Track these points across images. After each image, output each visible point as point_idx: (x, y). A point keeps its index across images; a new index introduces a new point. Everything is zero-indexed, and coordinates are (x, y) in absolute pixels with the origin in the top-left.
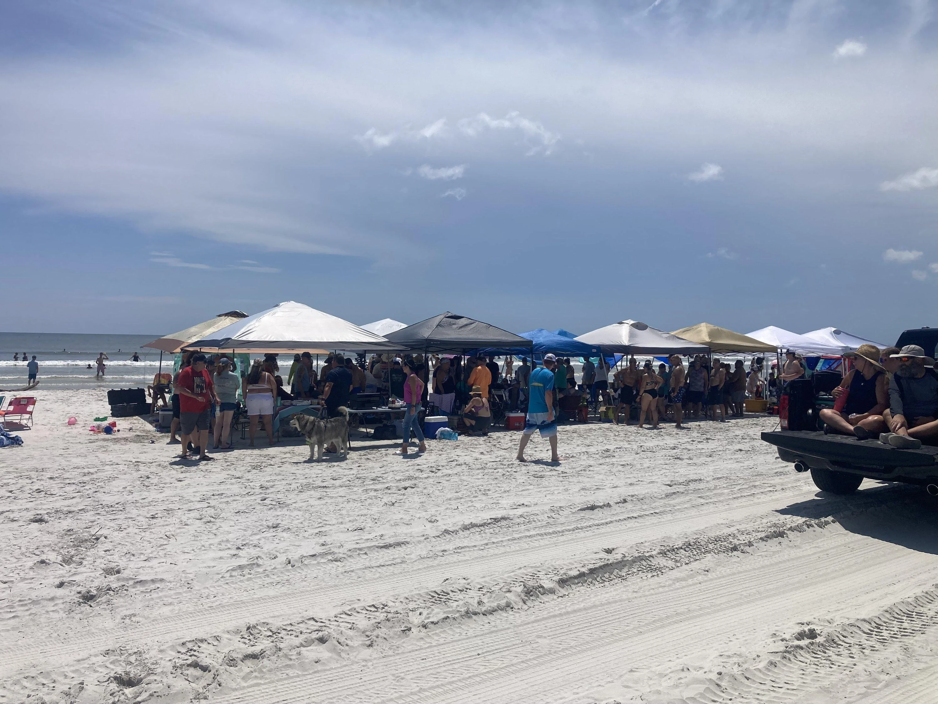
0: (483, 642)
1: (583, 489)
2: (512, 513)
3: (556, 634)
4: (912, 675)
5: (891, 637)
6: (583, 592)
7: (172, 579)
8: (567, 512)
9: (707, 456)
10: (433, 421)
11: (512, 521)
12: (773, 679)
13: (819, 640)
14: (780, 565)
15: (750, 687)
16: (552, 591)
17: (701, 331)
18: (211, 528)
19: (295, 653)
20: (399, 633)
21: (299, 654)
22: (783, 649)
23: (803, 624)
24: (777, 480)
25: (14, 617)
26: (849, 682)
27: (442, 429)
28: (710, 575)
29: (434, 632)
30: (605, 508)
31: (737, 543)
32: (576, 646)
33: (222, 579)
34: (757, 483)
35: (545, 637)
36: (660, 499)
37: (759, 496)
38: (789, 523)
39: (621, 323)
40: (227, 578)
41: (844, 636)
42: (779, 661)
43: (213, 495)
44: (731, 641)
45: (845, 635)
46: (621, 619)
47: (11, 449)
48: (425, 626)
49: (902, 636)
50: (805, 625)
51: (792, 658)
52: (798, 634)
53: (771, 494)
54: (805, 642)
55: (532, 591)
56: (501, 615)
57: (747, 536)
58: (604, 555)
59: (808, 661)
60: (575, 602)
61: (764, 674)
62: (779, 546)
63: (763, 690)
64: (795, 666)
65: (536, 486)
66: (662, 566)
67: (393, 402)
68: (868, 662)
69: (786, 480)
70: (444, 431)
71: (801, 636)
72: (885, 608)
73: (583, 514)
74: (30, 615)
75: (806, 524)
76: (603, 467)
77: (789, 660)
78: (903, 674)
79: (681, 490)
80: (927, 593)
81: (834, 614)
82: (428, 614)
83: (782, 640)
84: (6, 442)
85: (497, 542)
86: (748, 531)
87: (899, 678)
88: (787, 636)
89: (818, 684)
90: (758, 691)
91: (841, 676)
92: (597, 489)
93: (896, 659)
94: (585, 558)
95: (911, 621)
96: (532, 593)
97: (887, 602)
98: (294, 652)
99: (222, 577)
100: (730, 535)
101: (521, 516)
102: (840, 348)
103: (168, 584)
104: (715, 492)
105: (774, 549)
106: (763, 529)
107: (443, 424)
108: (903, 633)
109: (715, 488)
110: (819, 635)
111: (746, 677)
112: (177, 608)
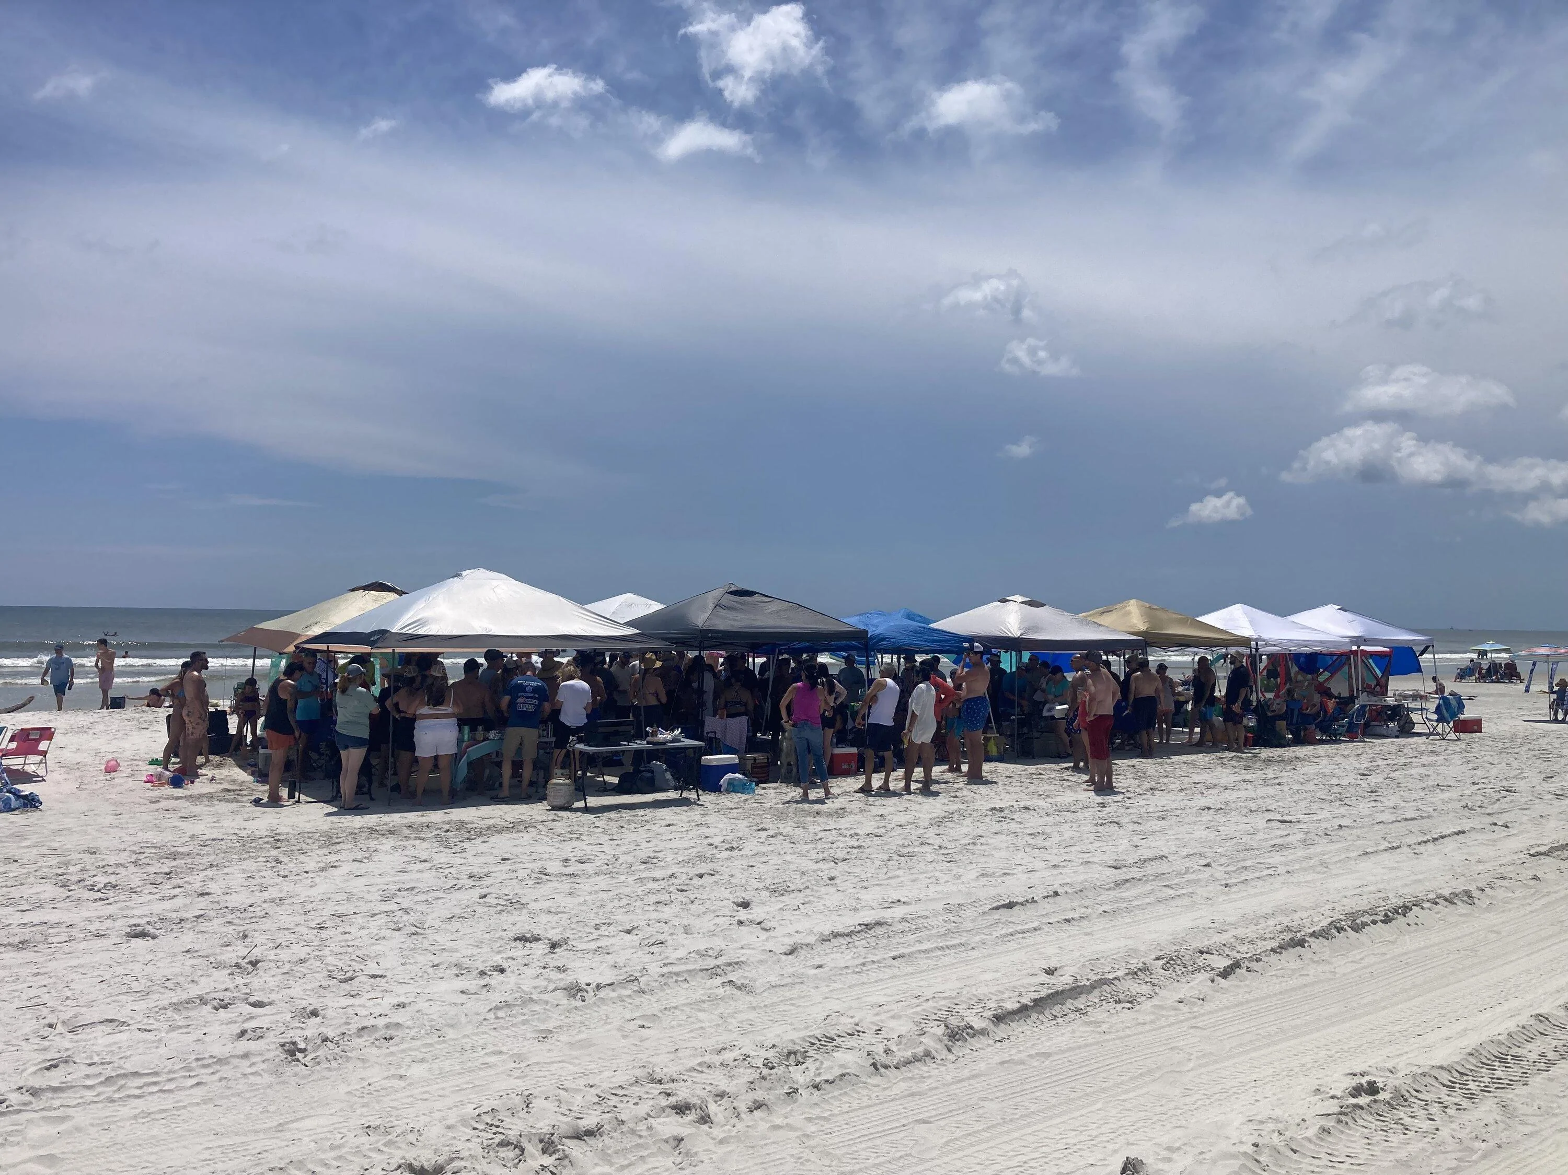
0: (905, 1108)
1: (983, 875)
2: (887, 915)
3: (1006, 1095)
4: (1518, 1142)
5: (1482, 1090)
6: (1028, 1033)
7: (409, 1023)
8: (969, 913)
9: (1158, 818)
10: (715, 763)
11: (891, 928)
12: (1330, 1152)
13: (1381, 1096)
14: (1306, 989)
15: (1301, 1163)
16: (983, 1032)
17: (1129, 613)
18: (422, 943)
19: (645, 1127)
20: (782, 1097)
21: (650, 1128)
22: (1336, 1109)
23: (1355, 1075)
24: (1276, 858)
25: (198, 1084)
26: (1433, 1153)
27: (730, 776)
28: (1208, 1007)
29: (830, 1095)
30: (1028, 905)
31: (1239, 956)
32: (1038, 1111)
33: (485, 1023)
34: (1248, 863)
35: (992, 1100)
36: (1107, 890)
37: (1253, 883)
38: (1308, 925)
39: (1004, 601)
40: (492, 1021)
41: (1417, 1091)
42: (1333, 1127)
43: (399, 890)
44: (1257, 1101)
45: (1417, 1088)
46: (1093, 1073)
47: (24, 816)
48: (817, 1087)
49: (1497, 1088)
50: (1359, 1076)
51: (1350, 1122)
52: (1354, 1088)
53: (1272, 880)
54: (1364, 1100)
55: (957, 1033)
56: (919, 1070)
57: (1251, 946)
58: (1044, 978)
59: (1373, 1126)
60: (1022, 1048)
61: (1315, 1144)
62: (1298, 960)
63: (1318, 1166)
64: (1356, 1133)
65: (907, 871)
66: (1134, 993)
67: (654, 734)
68: (1453, 1126)
69: (1291, 857)
70: (734, 779)
71: (1357, 1091)
72: (1469, 1050)
73: (997, 915)
74: (221, 1080)
75: (1336, 927)
76: (1000, 837)
77: (1347, 1123)
78: (1504, 1140)
79: (1137, 876)
80: (1524, 1027)
81: (1397, 1061)
82: (817, 1069)
83: (1333, 1097)
84: (14, 803)
85: (879, 962)
86: (1249, 939)
87: (1499, 1147)
88: (1339, 1094)
89: (1391, 1157)
90: (1312, 1168)
91: (1420, 1145)
92: (1005, 874)
93: (1493, 1122)
94: (1019, 983)
95: (1506, 1067)
96: (958, 1037)
97: (1471, 1041)
98: (642, 1127)
99: (485, 1019)
100: (1224, 945)
101: (904, 920)
102: (1347, 639)
103: (407, 1031)
104: (1187, 877)
105: (1292, 965)
106: (1272, 936)
107: (732, 768)
108: (1496, 1085)
109: (1187, 871)
110: (1382, 1089)
111: (1292, 1150)
112: (435, 1066)
